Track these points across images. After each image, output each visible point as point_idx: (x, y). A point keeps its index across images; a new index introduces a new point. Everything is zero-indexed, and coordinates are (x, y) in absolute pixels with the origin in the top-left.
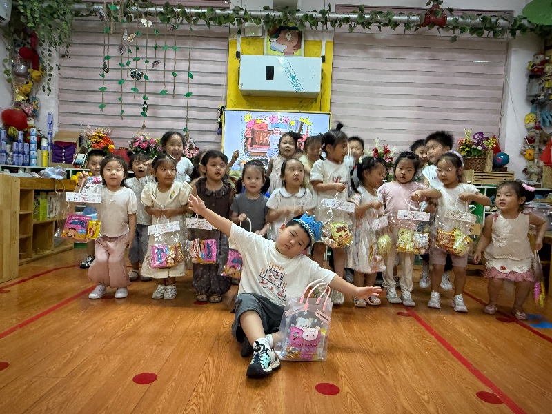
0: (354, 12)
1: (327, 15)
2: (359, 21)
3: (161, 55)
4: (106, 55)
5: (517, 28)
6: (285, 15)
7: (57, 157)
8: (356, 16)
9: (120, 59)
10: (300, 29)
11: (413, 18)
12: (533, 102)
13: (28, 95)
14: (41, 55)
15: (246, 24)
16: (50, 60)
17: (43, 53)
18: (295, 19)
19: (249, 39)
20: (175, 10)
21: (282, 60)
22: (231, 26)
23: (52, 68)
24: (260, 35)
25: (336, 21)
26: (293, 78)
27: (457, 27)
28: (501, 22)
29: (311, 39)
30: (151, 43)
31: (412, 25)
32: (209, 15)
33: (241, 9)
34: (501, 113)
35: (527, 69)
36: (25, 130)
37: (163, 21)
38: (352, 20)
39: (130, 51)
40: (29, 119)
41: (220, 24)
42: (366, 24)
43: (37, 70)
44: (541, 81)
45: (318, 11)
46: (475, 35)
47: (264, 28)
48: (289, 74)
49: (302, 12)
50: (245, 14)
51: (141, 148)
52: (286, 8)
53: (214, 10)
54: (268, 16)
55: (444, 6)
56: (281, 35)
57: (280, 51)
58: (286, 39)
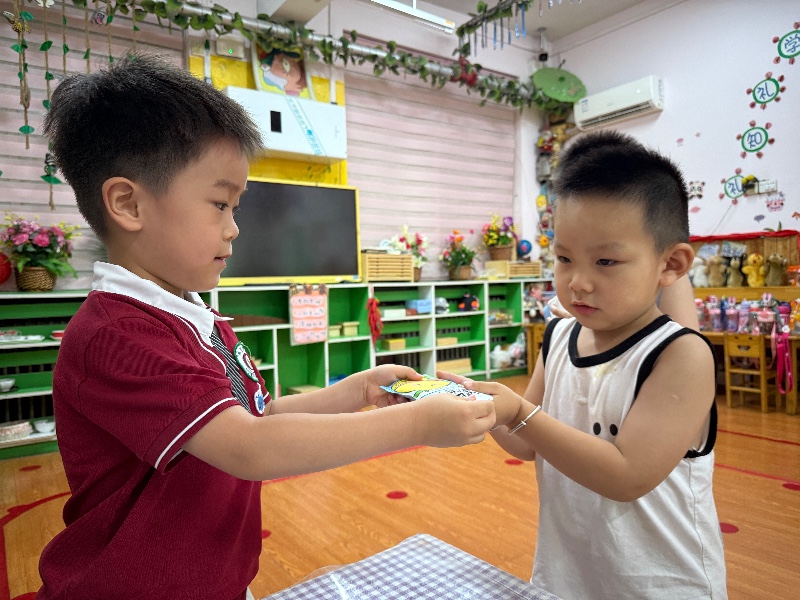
1: (351, 46)
2: (388, 63)
6: (293, 34)
8: (383, 55)
11: (444, 70)
12: (543, 183)
18: (304, 42)
19: (223, 59)
24: (241, 55)
25: (359, 55)
26: (310, 132)
29: (315, 74)
31: (442, 78)
33: (227, 11)
34: (512, 192)
35: (536, 145)
38: (379, 59)
44: (550, 161)
45: (338, 37)
47: (248, 45)
48: (304, 126)
49: (318, 35)
50: (233, 21)
51: (35, 246)
52: (289, 23)
53: (180, 4)
54: (269, 32)
55: (472, 59)
56: (276, 62)
57: (279, 87)
58: (283, 69)
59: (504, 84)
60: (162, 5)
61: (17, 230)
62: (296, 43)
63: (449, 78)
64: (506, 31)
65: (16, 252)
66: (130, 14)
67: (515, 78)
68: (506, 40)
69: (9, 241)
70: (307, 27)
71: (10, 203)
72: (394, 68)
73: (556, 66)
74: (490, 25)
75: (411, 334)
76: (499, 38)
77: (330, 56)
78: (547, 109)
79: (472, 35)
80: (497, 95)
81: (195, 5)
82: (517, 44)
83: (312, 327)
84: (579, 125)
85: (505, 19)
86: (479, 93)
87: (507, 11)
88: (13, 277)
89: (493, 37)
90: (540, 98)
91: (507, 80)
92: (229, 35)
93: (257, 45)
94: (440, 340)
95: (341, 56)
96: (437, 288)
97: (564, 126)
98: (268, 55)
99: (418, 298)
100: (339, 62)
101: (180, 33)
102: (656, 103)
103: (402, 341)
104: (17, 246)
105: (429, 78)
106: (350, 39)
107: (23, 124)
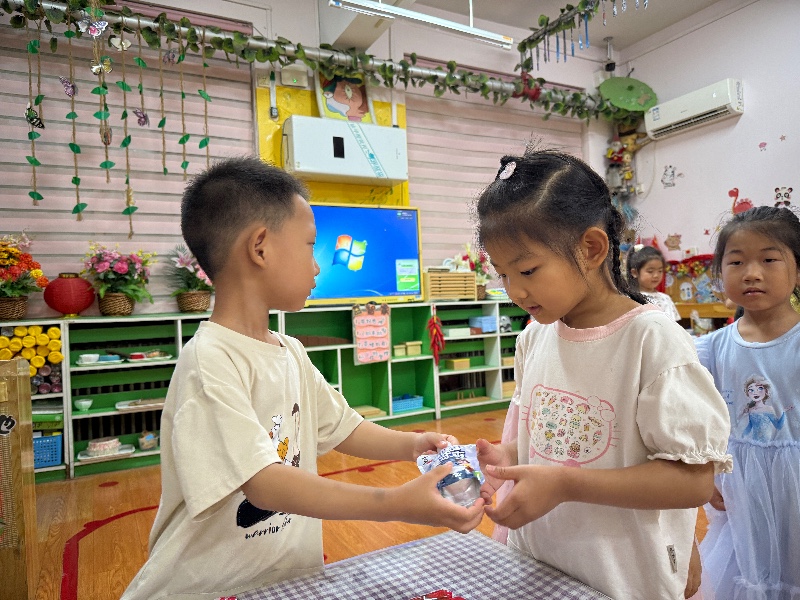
0: (439, 69)
1: (410, 69)
2: (449, 83)
4: (35, 94)
6: (354, 60)
8: (444, 75)
9: (69, 105)
11: (507, 86)
12: (614, 195)
19: (287, 89)
20: (177, 28)
24: (305, 84)
25: (419, 77)
26: (372, 156)
29: (376, 98)
33: (290, 43)
37: (149, 43)
38: (440, 80)
44: (620, 171)
45: (398, 61)
46: (557, 113)
47: (311, 75)
48: (365, 150)
49: (378, 60)
50: (296, 52)
51: (115, 273)
52: (351, 50)
53: (246, 39)
54: (330, 60)
55: (535, 74)
56: (338, 89)
57: (342, 114)
58: (346, 95)
59: (568, 97)
60: (229, 42)
61: (99, 259)
62: (357, 70)
63: (511, 94)
64: (569, 43)
65: (98, 279)
66: (200, 52)
67: (581, 89)
68: (569, 52)
69: (93, 269)
70: (367, 53)
71: (94, 234)
72: (454, 88)
73: (625, 75)
74: (552, 39)
75: (476, 353)
76: (561, 50)
77: (391, 80)
78: (616, 120)
79: (534, 50)
80: (562, 108)
81: (260, 39)
82: (582, 56)
83: (375, 347)
84: (650, 135)
85: (568, 31)
86: (543, 107)
87: (570, 23)
88: (96, 303)
89: (556, 50)
90: (607, 108)
91: (572, 92)
92: (292, 65)
93: (320, 73)
94: (505, 359)
95: (401, 79)
96: (502, 306)
97: (634, 136)
98: (331, 82)
99: (482, 316)
100: (399, 85)
101: (248, 67)
102: (734, 106)
103: (467, 361)
104: (99, 273)
105: (491, 95)
106: (410, 62)
107: (104, 160)
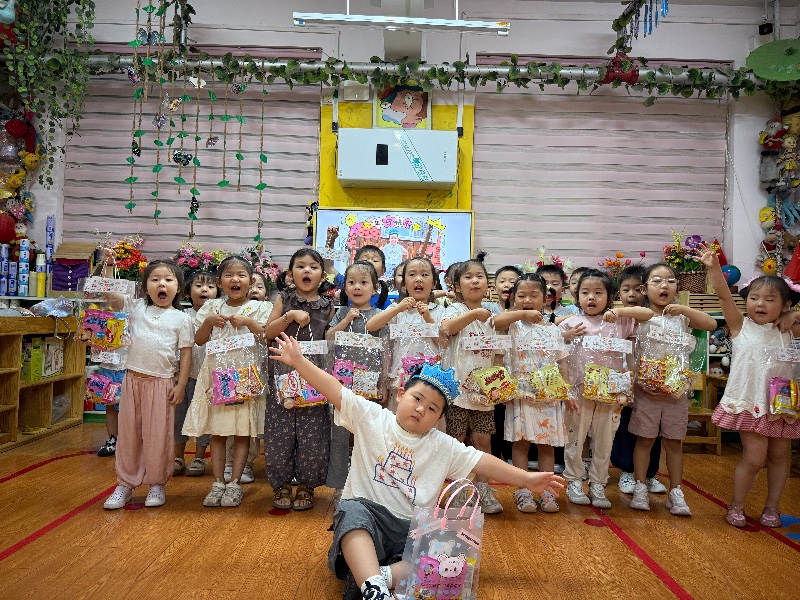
0: (504, 65)
2: (512, 78)
3: (219, 127)
4: (137, 129)
5: (739, 84)
6: (403, 70)
7: (60, 283)
8: (506, 70)
9: (156, 134)
10: (425, 90)
11: (589, 72)
12: (769, 190)
13: (17, 190)
14: (39, 131)
15: (346, 83)
16: (52, 138)
17: (41, 127)
18: (416, 74)
19: (350, 104)
20: (240, 63)
21: (399, 134)
22: (324, 86)
23: (54, 150)
24: (367, 98)
25: (477, 76)
26: (417, 161)
27: (654, 85)
28: (718, 77)
30: (205, 111)
31: (588, 81)
32: (290, 70)
33: (338, 61)
34: (724, 207)
35: (759, 142)
36: (13, 242)
37: (222, 79)
38: (502, 75)
39: (172, 124)
40: (18, 225)
41: (307, 83)
42: (522, 81)
43: (33, 152)
44: (779, 161)
45: (451, 63)
46: (680, 95)
47: (373, 88)
48: (410, 155)
49: (428, 66)
50: (345, 68)
53: (298, 64)
54: (378, 72)
57: (395, 122)
58: (404, 104)
59: (685, 74)
63: (599, 80)
70: (420, 60)
79: (628, 25)
81: (311, 62)
86: (645, 90)
95: (458, 79)
105: (573, 83)
